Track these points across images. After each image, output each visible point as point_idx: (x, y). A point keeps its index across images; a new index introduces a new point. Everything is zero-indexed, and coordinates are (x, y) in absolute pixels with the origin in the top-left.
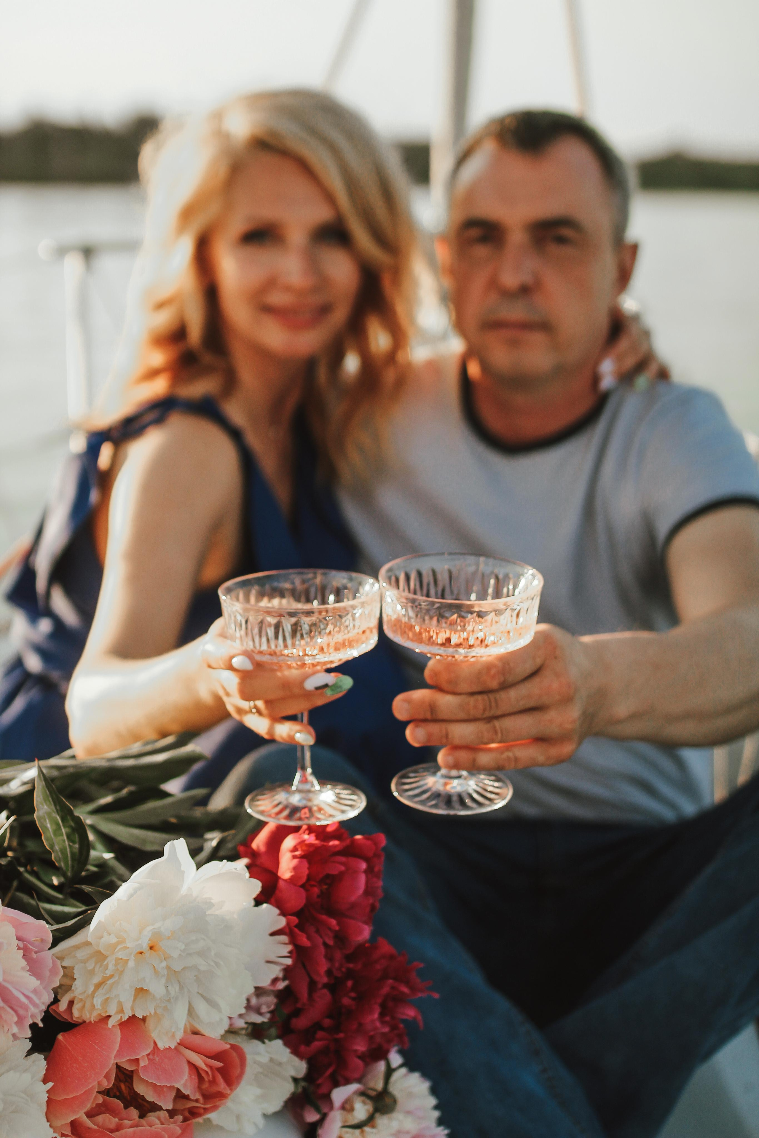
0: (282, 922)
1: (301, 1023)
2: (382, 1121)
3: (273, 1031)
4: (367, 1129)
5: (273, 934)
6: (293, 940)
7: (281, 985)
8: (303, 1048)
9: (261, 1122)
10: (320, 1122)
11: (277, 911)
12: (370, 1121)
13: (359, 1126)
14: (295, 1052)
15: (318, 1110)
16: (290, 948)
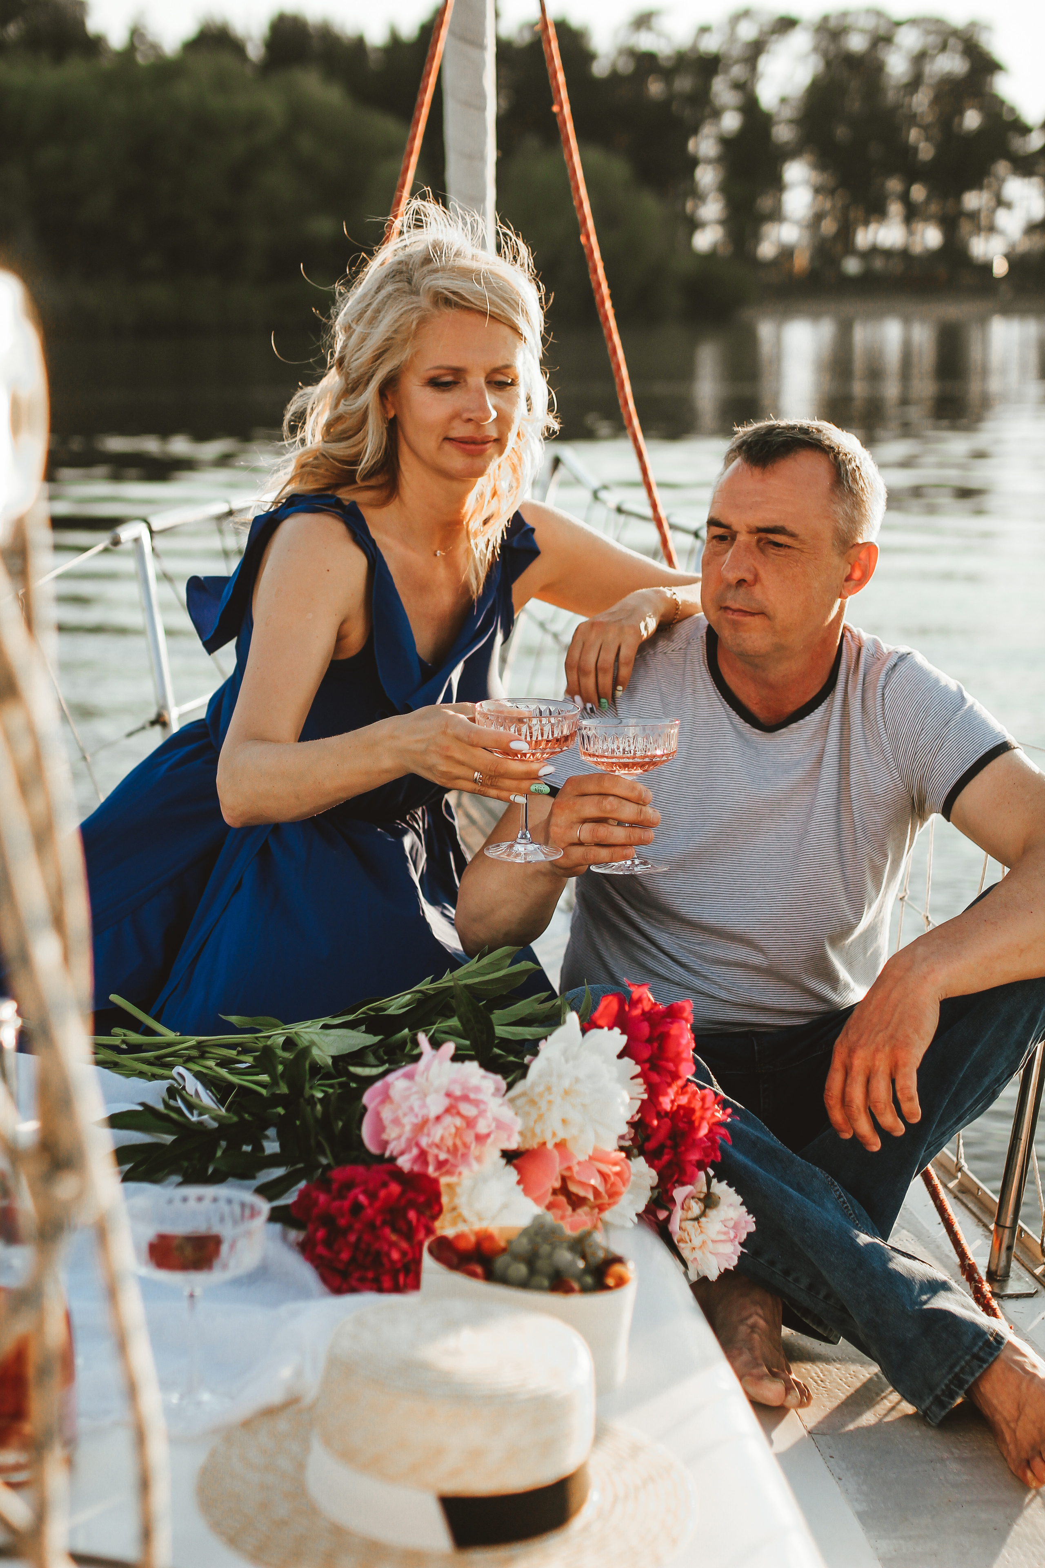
0: (638, 1069)
1: (651, 1145)
2: (712, 1213)
3: (635, 1151)
4: (703, 1220)
5: (632, 1078)
6: (646, 1082)
7: (637, 1118)
8: (656, 1162)
9: (636, 1219)
10: (668, 1219)
11: (633, 1062)
12: (703, 1214)
13: (696, 1219)
14: (651, 1165)
15: (667, 1209)
16: (645, 1087)
